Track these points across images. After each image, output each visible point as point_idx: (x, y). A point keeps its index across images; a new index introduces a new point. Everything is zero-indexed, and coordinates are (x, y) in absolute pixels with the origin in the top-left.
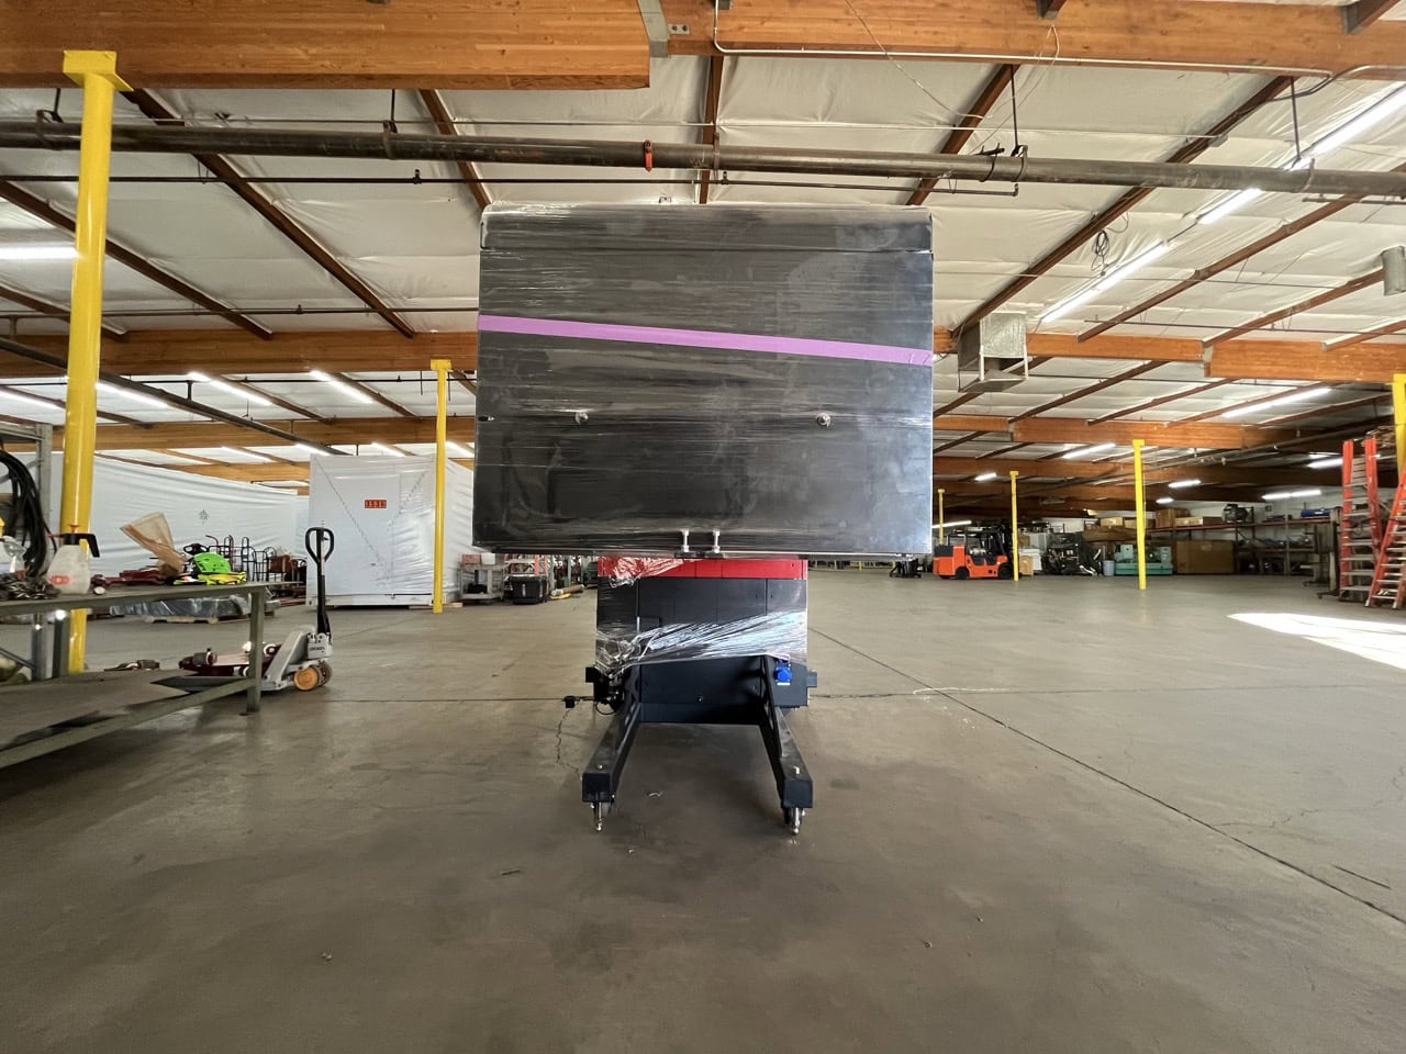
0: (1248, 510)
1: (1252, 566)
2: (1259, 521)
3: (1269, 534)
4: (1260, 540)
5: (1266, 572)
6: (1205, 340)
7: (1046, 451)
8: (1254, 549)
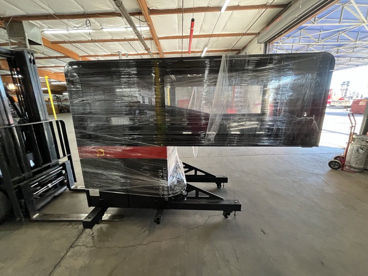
0: (59, 97)
1: (63, 111)
2: (62, 100)
3: (65, 103)
4: (63, 105)
5: (66, 112)
6: (80, 55)
7: (2, 73)
8: (62, 107)
